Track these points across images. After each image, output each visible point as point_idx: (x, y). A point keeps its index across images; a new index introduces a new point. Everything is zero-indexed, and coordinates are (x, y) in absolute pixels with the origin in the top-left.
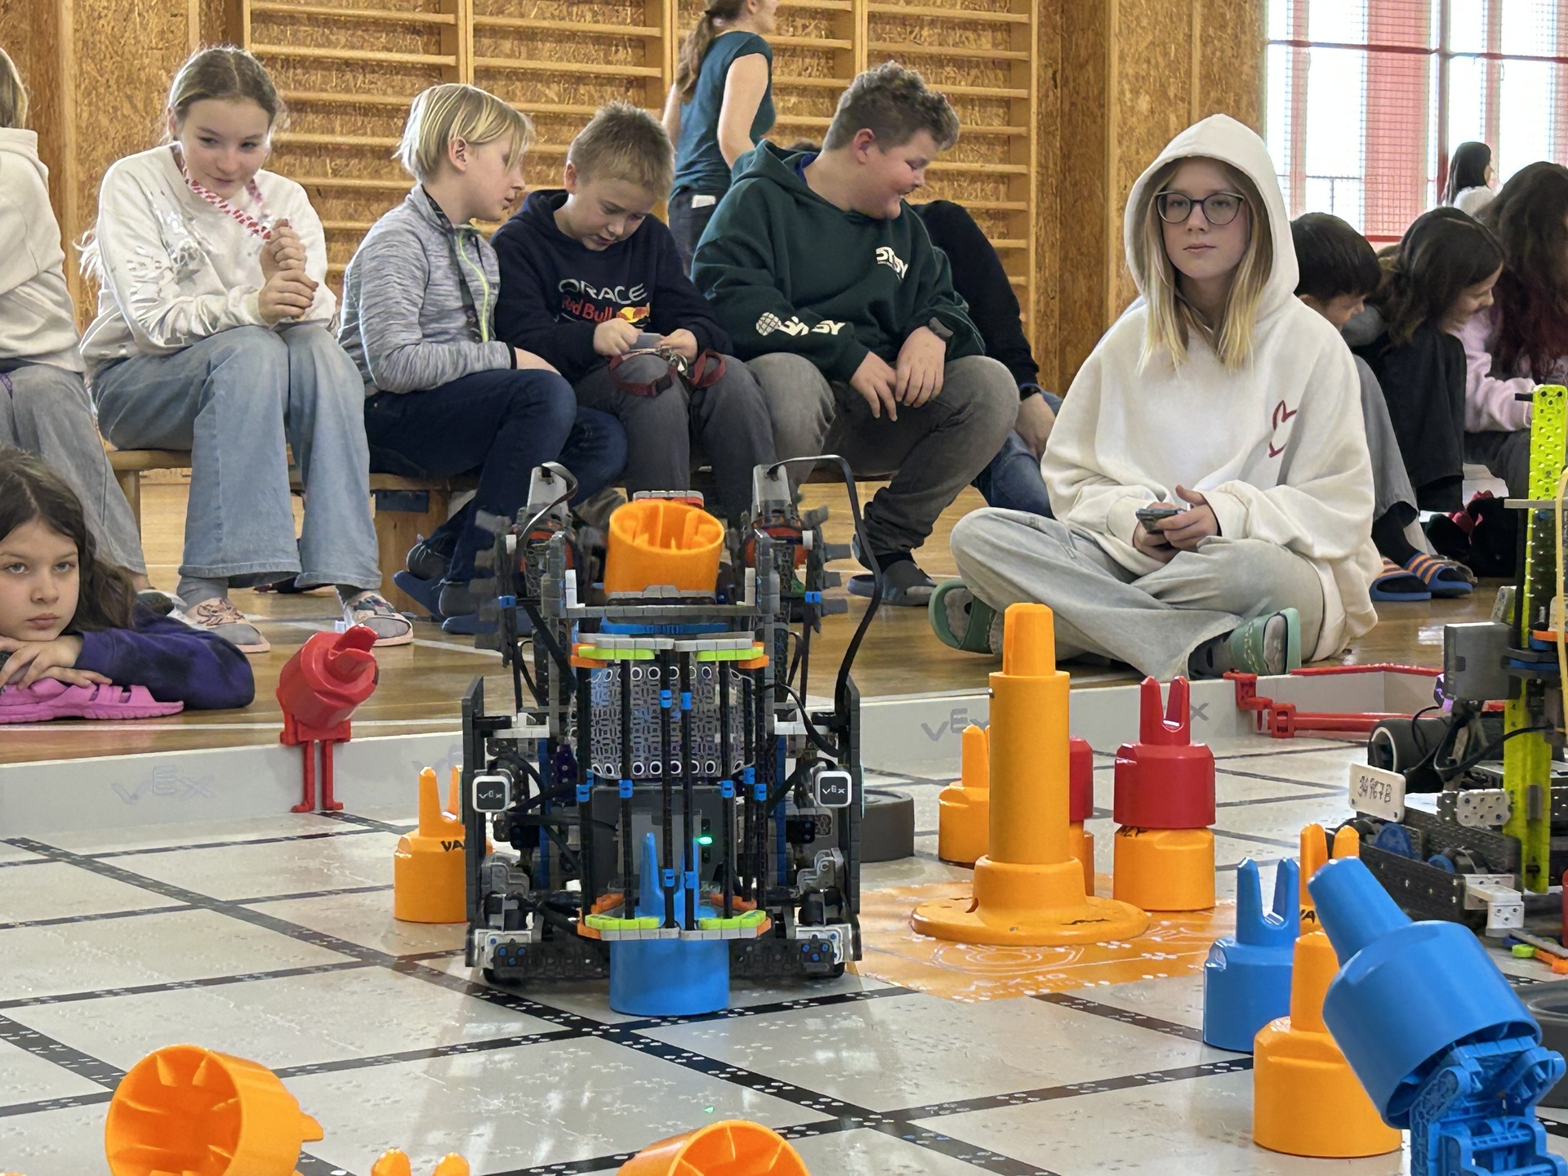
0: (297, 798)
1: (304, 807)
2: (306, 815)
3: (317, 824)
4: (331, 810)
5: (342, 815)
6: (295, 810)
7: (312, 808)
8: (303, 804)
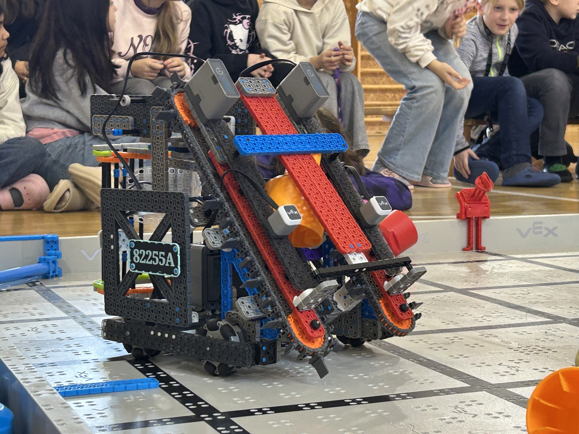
0: (464, 244)
1: (468, 248)
2: (469, 252)
3: (474, 255)
4: (480, 249)
5: (485, 252)
6: (464, 250)
7: (472, 249)
8: (468, 247)
